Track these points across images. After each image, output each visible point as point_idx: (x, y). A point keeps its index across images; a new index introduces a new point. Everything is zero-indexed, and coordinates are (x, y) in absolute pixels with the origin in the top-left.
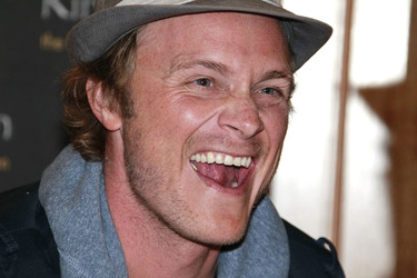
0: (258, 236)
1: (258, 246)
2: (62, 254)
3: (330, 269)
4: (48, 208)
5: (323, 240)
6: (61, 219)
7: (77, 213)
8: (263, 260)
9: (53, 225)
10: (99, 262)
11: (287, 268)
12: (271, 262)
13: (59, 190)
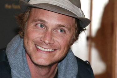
0: (70, 62)
1: (70, 65)
2: (11, 70)
3: (89, 70)
4: (8, 56)
5: (87, 61)
6: (11, 60)
7: (16, 58)
8: (71, 69)
9: (9, 61)
10: (22, 72)
11: (77, 71)
12: (73, 69)
13: (11, 51)
